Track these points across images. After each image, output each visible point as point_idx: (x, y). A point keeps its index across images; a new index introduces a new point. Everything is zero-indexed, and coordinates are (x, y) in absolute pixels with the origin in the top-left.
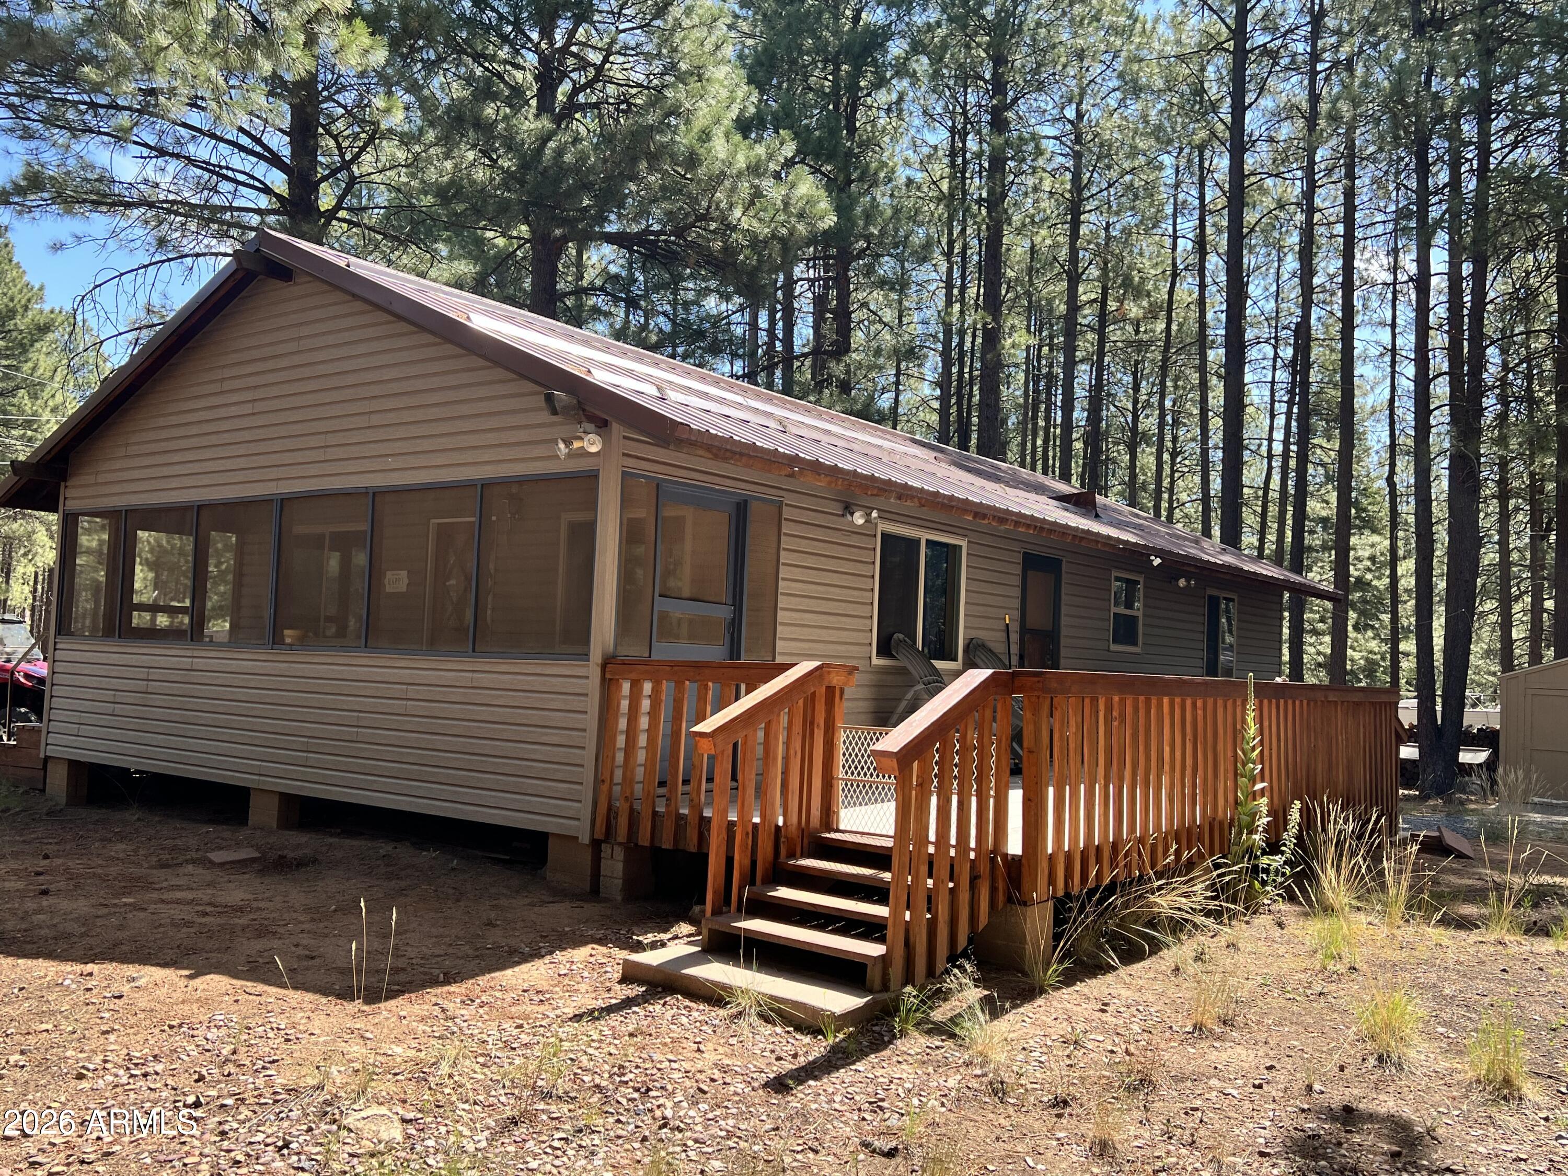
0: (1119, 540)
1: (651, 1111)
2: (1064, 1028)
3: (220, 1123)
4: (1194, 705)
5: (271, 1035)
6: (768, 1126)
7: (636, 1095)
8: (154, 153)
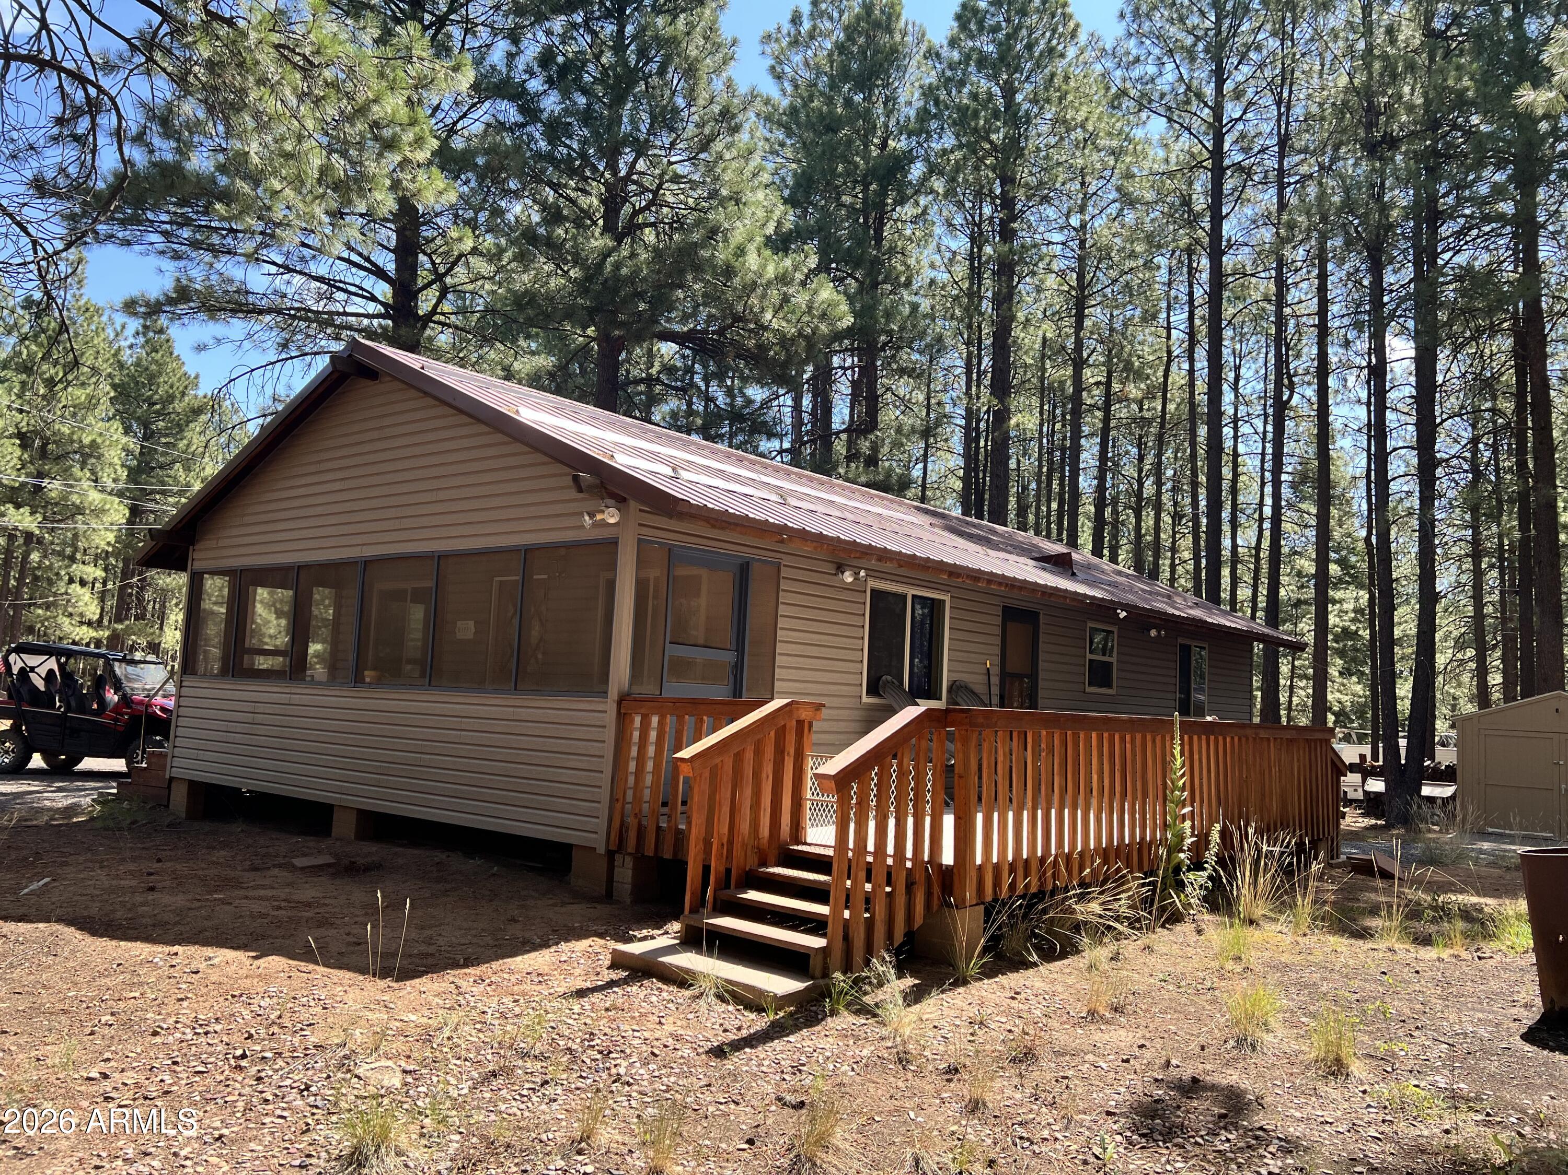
0: (1085, 596)
1: (608, 1069)
2: (973, 1011)
3: (259, 1071)
4: (1123, 740)
5: (312, 1004)
6: (702, 1083)
7: (599, 1056)
8: (281, 270)
